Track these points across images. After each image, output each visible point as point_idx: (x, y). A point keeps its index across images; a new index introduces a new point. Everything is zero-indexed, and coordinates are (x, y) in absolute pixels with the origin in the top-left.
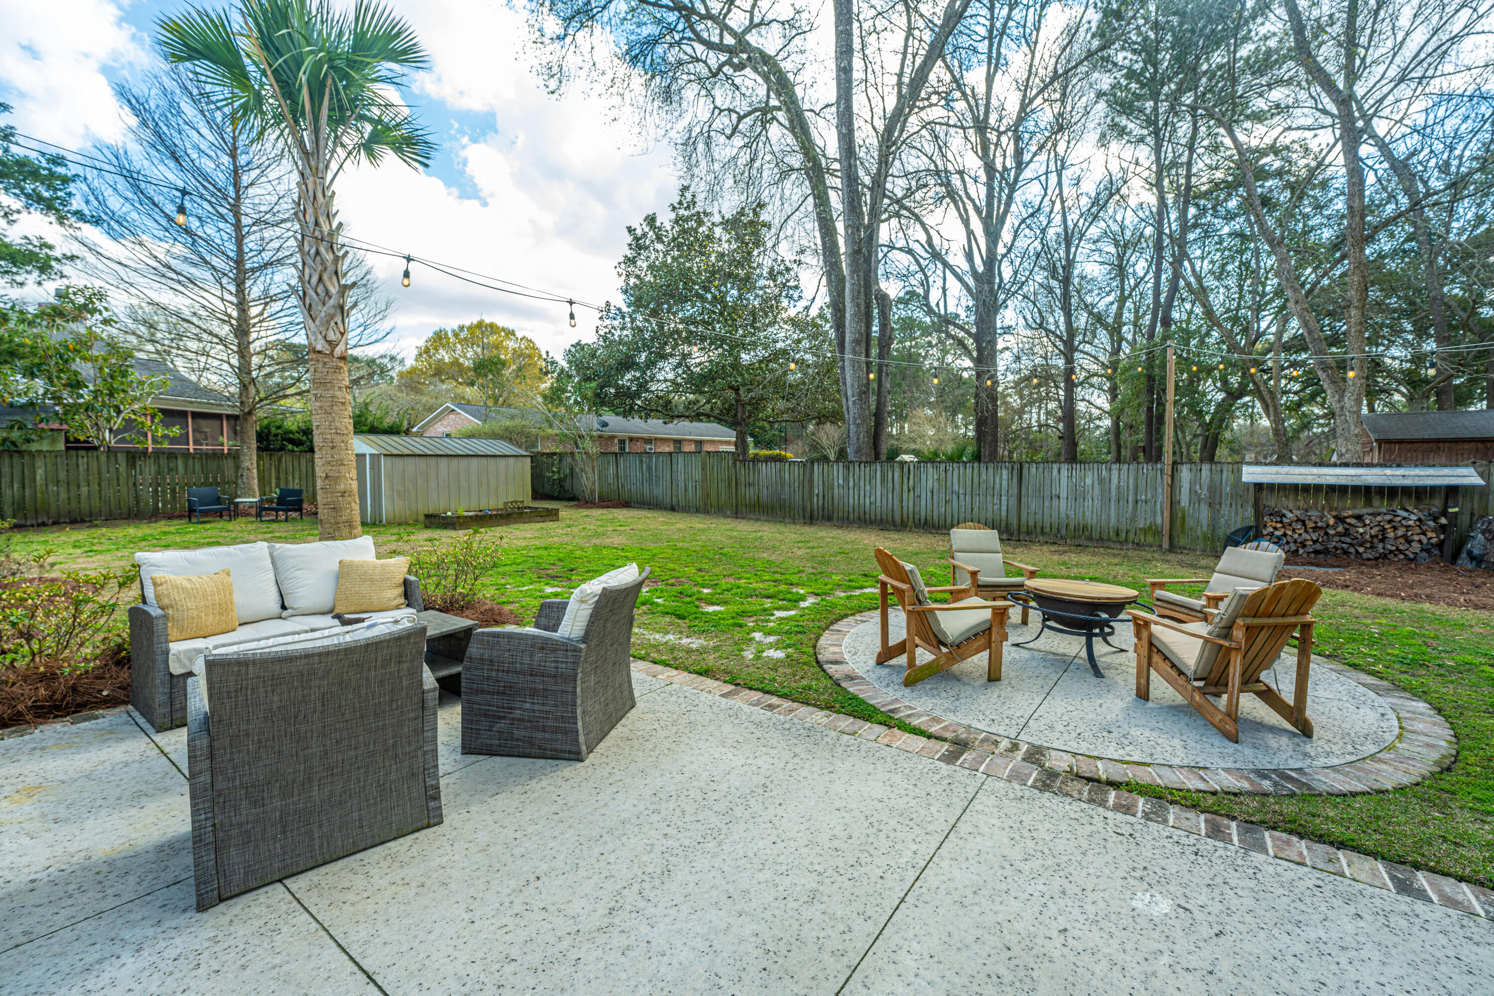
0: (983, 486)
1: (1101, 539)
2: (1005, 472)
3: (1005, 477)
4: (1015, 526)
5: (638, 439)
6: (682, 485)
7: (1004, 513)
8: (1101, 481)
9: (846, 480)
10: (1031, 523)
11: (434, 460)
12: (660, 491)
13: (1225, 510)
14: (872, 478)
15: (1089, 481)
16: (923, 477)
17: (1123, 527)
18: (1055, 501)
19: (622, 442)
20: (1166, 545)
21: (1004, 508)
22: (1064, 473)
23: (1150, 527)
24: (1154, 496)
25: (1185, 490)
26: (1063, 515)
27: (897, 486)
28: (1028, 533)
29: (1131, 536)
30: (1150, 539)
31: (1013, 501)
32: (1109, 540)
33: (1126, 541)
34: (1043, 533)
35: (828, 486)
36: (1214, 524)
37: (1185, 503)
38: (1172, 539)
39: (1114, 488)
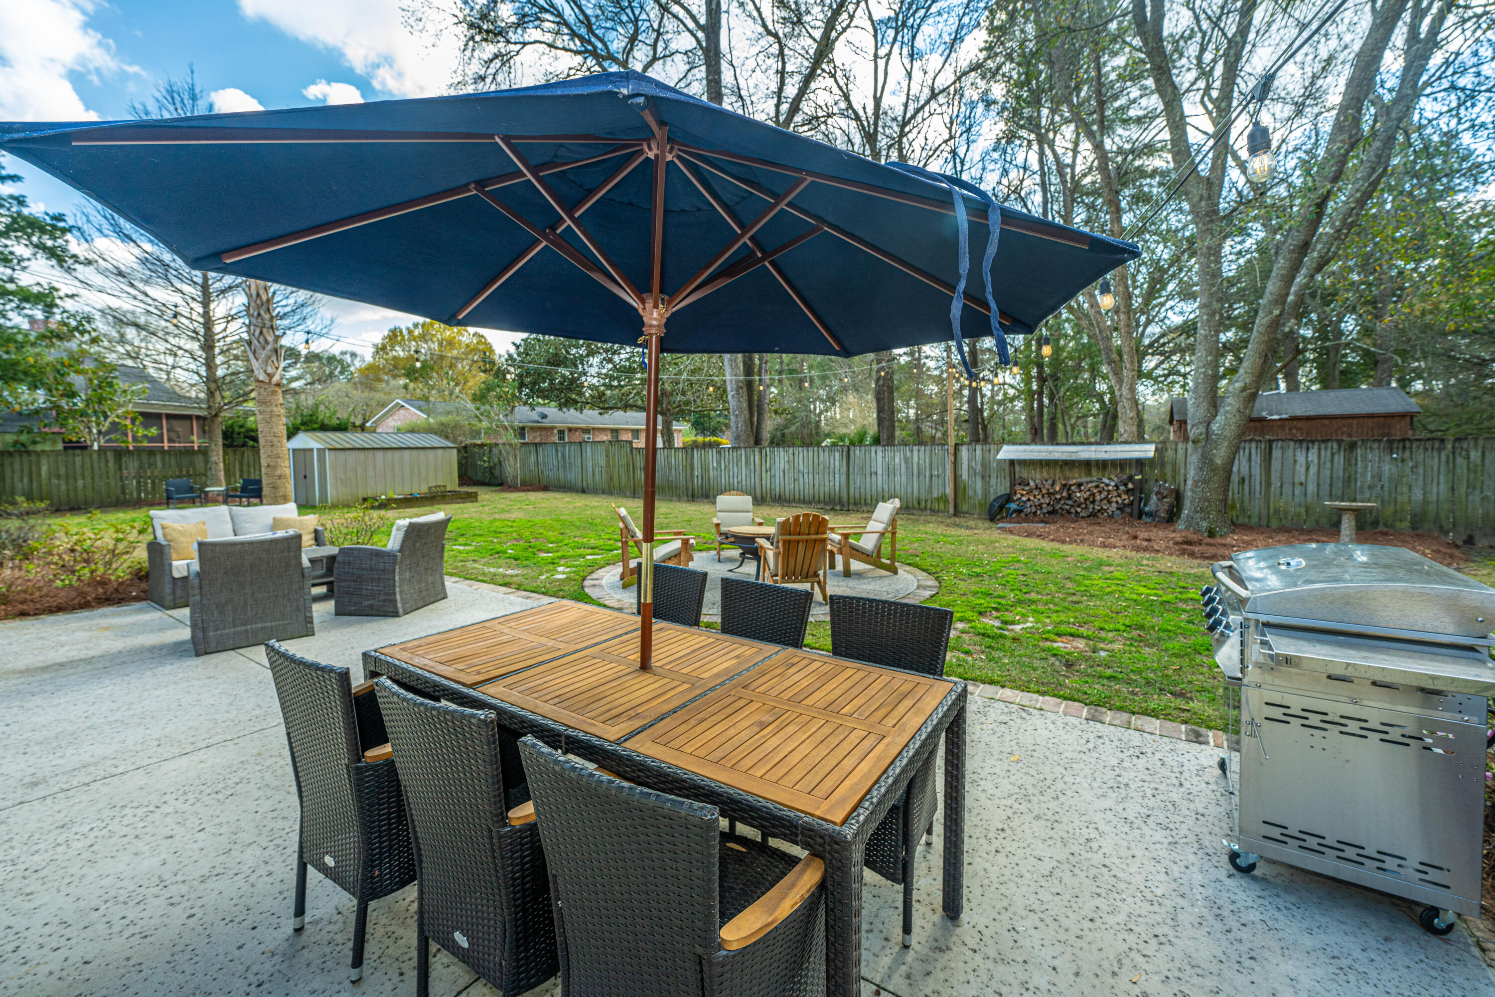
0: (821, 466)
2: (837, 454)
3: (837, 458)
4: (845, 499)
5: (576, 429)
6: (590, 470)
7: (837, 488)
8: (906, 460)
9: (719, 463)
10: (857, 496)
11: (371, 452)
12: (573, 476)
13: (993, 481)
14: (739, 460)
15: (897, 460)
16: (777, 459)
17: (923, 497)
18: (874, 477)
19: (561, 432)
20: (952, 511)
21: (837, 484)
22: (880, 454)
23: (942, 497)
24: (944, 472)
25: (965, 467)
26: (880, 489)
27: (758, 468)
28: (855, 504)
29: (929, 506)
30: (942, 507)
31: (844, 477)
32: (913, 508)
33: (925, 508)
34: (866, 504)
35: (705, 468)
36: (986, 493)
37: (965, 476)
38: (956, 506)
39: (915, 466)
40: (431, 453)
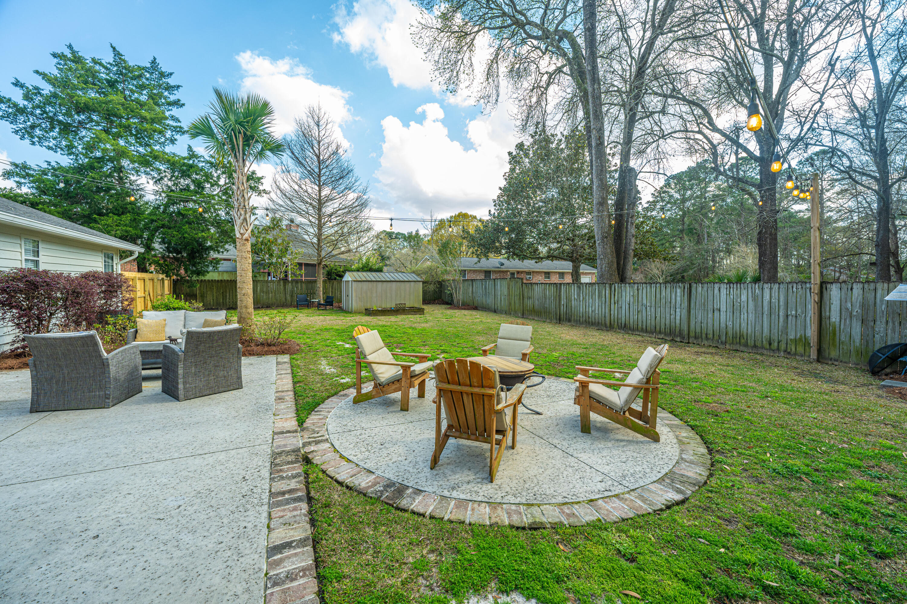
0: (663, 301)
1: (755, 346)
2: (679, 291)
3: (678, 294)
4: (686, 332)
5: (522, 272)
6: (499, 297)
7: (678, 322)
8: (755, 299)
9: (579, 295)
10: (698, 330)
12: (490, 301)
13: (880, 328)
14: (593, 294)
15: (744, 298)
16: (624, 294)
18: (716, 314)
19: (512, 274)
20: (814, 355)
21: (678, 318)
22: (724, 291)
23: (800, 339)
24: (805, 312)
25: (835, 308)
26: (723, 325)
27: (608, 300)
28: (696, 338)
29: (783, 346)
30: (800, 349)
31: (685, 312)
32: (763, 347)
33: (778, 349)
34: (707, 338)
35: (569, 299)
36: (867, 339)
37: (835, 317)
38: (820, 351)
39: (766, 303)
40: (407, 284)
